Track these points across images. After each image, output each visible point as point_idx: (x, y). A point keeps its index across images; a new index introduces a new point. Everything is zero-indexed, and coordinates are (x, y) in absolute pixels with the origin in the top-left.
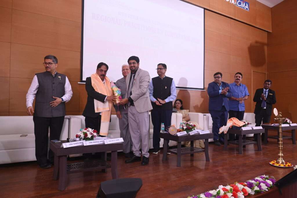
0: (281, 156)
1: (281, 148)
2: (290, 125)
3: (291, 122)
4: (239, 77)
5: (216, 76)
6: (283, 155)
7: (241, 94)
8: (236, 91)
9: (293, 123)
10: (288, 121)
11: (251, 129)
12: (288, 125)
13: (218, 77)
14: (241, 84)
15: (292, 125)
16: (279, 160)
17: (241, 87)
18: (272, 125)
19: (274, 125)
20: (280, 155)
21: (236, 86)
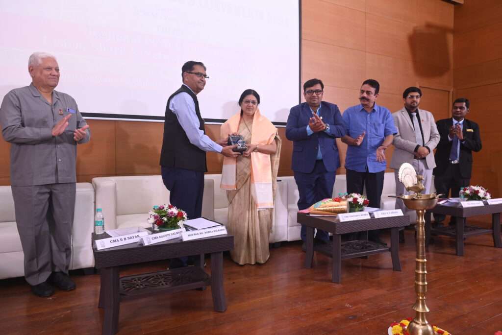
0: (422, 313)
1: (421, 287)
2: (486, 204)
3: (488, 196)
4: (368, 93)
5: (313, 88)
6: (428, 310)
7: (374, 131)
8: (362, 125)
9: (493, 197)
10: (482, 193)
11: (368, 217)
12: (480, 204)
13: (317, 91)
14: (376, 108)
15: (492, 202)
16: (417, 326)
17: (374, 116)
18: (441, 203)
19: (446, 204)
20: (420, 309)
21: (363, 114)
